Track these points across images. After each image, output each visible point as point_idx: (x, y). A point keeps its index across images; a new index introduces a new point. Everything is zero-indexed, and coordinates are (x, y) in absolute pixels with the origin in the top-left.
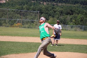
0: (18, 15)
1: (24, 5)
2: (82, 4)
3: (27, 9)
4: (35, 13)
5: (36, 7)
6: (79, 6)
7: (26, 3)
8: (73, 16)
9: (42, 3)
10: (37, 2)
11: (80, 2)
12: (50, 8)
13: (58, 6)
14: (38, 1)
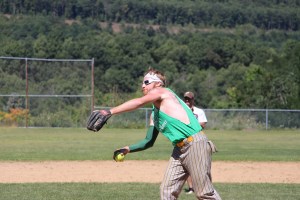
0: (14, 76)
1: (35, 37)
2: (258, 26)
3: (47, 51)
4: (80, 67)
5: (83, 43)
6: (251, 33)
7: (42, 28)
8: (227, 71)
9: (104, 25)
10: (85, 23)
11: (250, 19)
12: (137, 45)
13: (168, 36)
14: (89, 19)
